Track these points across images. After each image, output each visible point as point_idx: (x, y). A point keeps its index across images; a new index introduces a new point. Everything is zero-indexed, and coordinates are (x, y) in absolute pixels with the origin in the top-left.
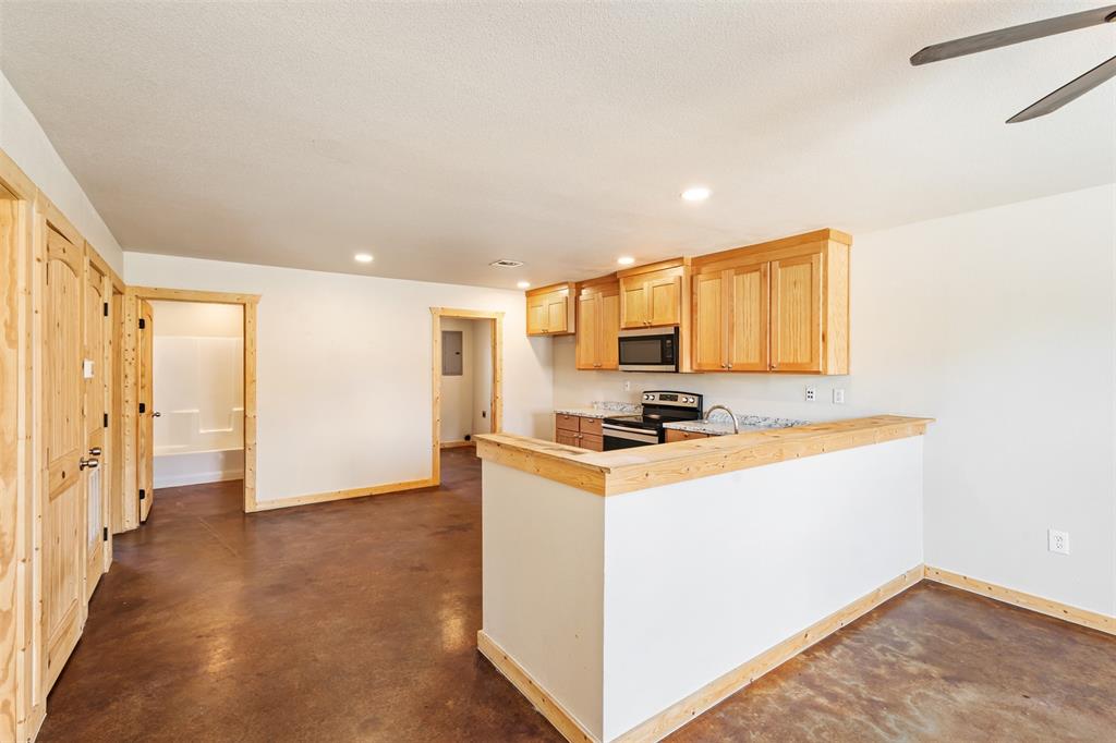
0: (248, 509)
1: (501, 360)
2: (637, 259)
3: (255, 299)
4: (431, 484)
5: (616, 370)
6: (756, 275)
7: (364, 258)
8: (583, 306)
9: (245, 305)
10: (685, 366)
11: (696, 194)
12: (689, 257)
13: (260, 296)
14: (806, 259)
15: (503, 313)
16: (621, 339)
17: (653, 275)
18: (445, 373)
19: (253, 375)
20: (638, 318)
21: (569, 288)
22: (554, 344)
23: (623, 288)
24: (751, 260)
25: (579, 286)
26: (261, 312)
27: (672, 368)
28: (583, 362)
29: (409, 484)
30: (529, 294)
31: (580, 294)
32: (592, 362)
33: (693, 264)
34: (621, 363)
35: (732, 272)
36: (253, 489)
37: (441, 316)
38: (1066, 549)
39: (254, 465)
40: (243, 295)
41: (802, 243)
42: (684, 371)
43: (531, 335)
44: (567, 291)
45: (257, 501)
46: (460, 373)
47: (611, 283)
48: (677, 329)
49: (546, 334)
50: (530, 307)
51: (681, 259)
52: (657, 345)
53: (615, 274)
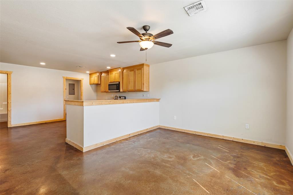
0: (9, 127)
1: (83, 90)
2: (111, 67)
3: (11, 73)
4: (63, 120)
5: (108, 92)
6: (133, 72)
7: (43, 64)
8: (102, 77)
9: (7, 74)
10: (121, 90)
11: (113, 56)
12: (122, 67)
13: (13, 72)
14: (140, 69)
15: (83, 79)
16: (109, 85)
17: (115, 71)
18: (70, 94)
19: (10, 92)
20: (112, 80)
21: (99, 73)
22: (97, 86)
23: (109, 74)
24: (132, 69)
25: (101, 73)
26: (13, 77)
27: (118, 91)
28: (102, 90)
29: (57, 120)
30: (90, 74)
31: (101, 75)
32: (104, 91)
33: (123, 69)
34: (109, 90)
35: (129, 71)
36: (10, 121)
37: (66, 79)
38: (176, 119)
39: (11, 115)
40: (7, 71)
41: (140, 66)
42: (121, 91)
43: (91, 84)
44: (98, 74)
45: (12, 124)
46: (74, 94)
47: (108, 72)
48: (119, 83)
49: (94, 84)
50: (90, 77)
51: (120, 68)
52: (116, 86)
53: (108, 71)
